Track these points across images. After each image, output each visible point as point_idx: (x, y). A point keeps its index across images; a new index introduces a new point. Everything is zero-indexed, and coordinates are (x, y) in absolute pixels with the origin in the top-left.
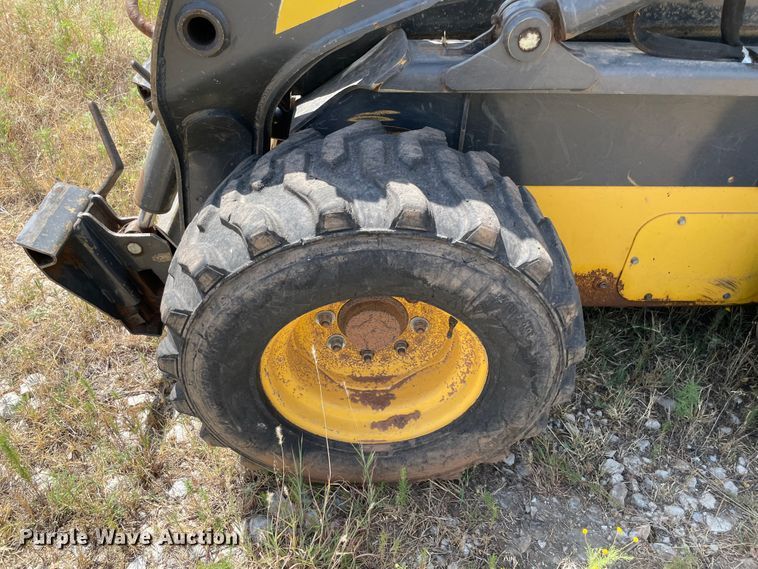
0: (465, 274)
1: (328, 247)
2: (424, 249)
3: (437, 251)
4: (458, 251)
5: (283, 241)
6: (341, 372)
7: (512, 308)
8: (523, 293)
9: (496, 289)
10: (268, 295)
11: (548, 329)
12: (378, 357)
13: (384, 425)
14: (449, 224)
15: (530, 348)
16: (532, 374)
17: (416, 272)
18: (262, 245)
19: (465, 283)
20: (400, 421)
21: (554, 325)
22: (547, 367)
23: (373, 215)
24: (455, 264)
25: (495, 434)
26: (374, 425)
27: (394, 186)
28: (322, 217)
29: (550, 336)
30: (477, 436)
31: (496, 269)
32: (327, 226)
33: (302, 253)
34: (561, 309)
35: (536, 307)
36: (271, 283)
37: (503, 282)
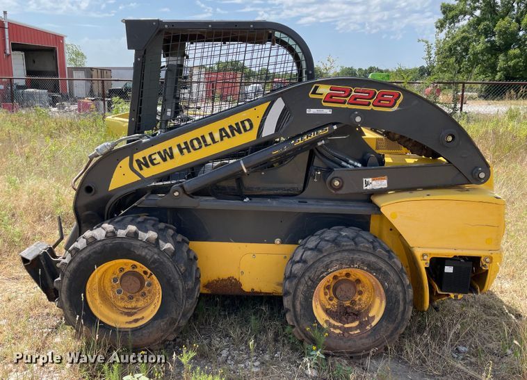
0: (146, 251)
1: (108, 241)
2: (134, 242)
3: (138, 243)
4: (144, 244)
5: (96, 239)
6: (120, 305)
7: (161, 263)
8: (165, 259)
9: (156, 256)
10: (89, 256)
11: (176, 273)
12: (135, 299)
13: (130, 322)
14: (142, 236)
15: (170, 279)
16: (173, 291)
17: (132, 249)
18: (90, 241)
19: (146, 254)
20: (136, 321)
21: (178, 272)
22: (178, 288)
23: (121, 233)
24: (143, 247)
25: (165, 320)
26: (127, 323)
27: (129, 226)
28: (107, 233)
29: (177, 276)
30: (160, 321)
31: (156, 250)
32: (108, 235)
33: (101, 243)
34: (179, 266)
35: (170, 264)
36: (90, 253)
37: (158, 255)
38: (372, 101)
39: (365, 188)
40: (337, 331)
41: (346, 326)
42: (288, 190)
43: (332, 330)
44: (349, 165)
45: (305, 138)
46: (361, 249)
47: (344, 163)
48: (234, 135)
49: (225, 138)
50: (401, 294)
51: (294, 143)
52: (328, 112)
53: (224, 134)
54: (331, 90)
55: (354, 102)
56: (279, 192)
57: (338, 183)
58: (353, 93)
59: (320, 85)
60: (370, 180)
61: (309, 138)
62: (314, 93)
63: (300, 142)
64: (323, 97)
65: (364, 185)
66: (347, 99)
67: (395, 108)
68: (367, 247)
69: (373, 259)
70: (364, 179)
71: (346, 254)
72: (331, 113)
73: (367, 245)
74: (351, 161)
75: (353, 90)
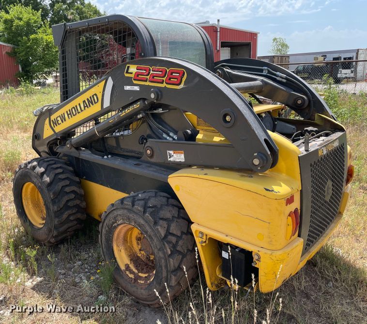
2: (32, 173)
10: (18, 177)
15: (46, 202)
21: (49, 198)
22: (50, 209)
29: (49, 201)
31: (40, 180)
34: (50, 193)
35: (46, 191)
36: (19, 175)
37: (41, 184)
38: (164, 79)
39: (169, 159)
40: (132, 276)
41: (140, 274)
42: (138, 154)
43: (127, 272)
44: (168, 138)
45: (126, 110)
46: (135, 210)
47: (165, 135)
48: (90, 106)
49: (86, 108)
50: (163, 261)
51: (121, 114)
52: (137, 88)
53: (85, 105)
54: (137, 69)
55: (153, 80)
56: (133, 154)
57: (150, 152)
58: (151, 72)
59: (130, 65)
60: (171, 152)
61: (129, 111)
62: (127, 72)
63: (124, 114)
64: (132, 76)
65: (169, 157)
66: (148, 77)
67: (182, 86)
68: (139, 210)
69: (142, 222)
70: (168, 151)
71: (126, 211)
72: (139, 90)
73: (139, 208)
74: (171, 134)
75: (151, 69)
